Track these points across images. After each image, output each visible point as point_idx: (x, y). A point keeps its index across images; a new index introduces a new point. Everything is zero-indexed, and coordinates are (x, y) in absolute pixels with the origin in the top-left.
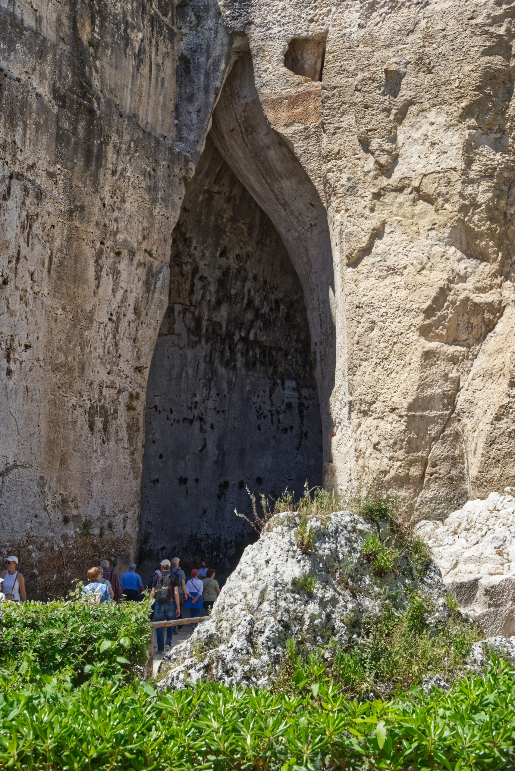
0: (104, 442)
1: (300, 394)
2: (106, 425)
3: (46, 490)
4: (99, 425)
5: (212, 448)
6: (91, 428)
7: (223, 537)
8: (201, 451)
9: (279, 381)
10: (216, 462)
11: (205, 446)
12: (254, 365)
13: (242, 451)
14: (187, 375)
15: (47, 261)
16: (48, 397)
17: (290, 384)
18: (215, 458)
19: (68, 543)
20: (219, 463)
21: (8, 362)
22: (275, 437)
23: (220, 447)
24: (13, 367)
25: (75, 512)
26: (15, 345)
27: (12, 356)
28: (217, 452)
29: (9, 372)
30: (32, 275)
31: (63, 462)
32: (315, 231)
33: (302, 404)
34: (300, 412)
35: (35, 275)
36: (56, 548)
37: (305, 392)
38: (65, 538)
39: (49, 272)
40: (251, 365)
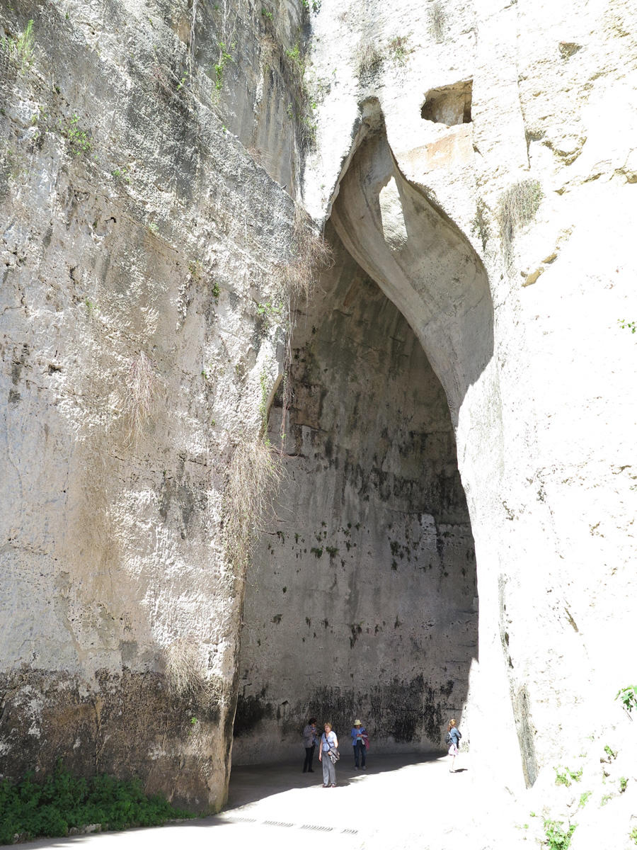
0: (183, 537)
1: (437, 530)
2: (187, 513)
3: (73, 595)
4: (176, 512)
5: (344, 588)
6: (163, 513)
7: (356, 692)
8: (331, 588)
9: (415, 516)
10: (348, 602)
11: (335, 583)
12: (388, 497)
13: (377, 591)
14: (315, 502)
15: (99, 263)
16: (87, 452)
17: (428, 519)
18: (347, 597)
19: (109, 685)
20: (352, 602)
21: (15, 382)
22: (413, 576)
23: (352, 585)
24: (21, 388)
25: (127, 637)
26: (31, 359)
27: (22, 375)
28: (349, 591)
29: (15, 397)
30: (72, 270)
31: (109, 555)
32: (460, 312)
33: (440, 541)
34: (440, 549)
35: (77, 273)
36: (83, 693)
37: (443, 529)
38: (103, 677)
39: (104, 277)
40: (385, 497)
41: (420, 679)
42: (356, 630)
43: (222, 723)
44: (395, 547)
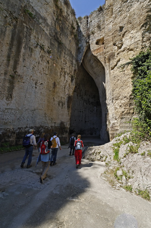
0: (62, 108)
2: (62, 105)
3: (47, 116)
5: (84, 116)
6: (59, 105)
7: (86, 129)
9: (93, 107)
10: (85, 118)
13: (88, 117)
14: (80, 105)
15: (47, 67)
17: (95, 107)
22: (93, 115)
24: (37, 86)
25: (55, 121)
26: (38, 82)
29: (36, 88)
31: (52, 110)
34: (97, 111)
35: (44, 69)
36: (49, 129)
37: (97, 108)
38: (52, 127)
39: (48, 70)
40: (89, 104)
41: (94, 128)
42: (86, 121)
43: (68, 133)
44: (91, 111)
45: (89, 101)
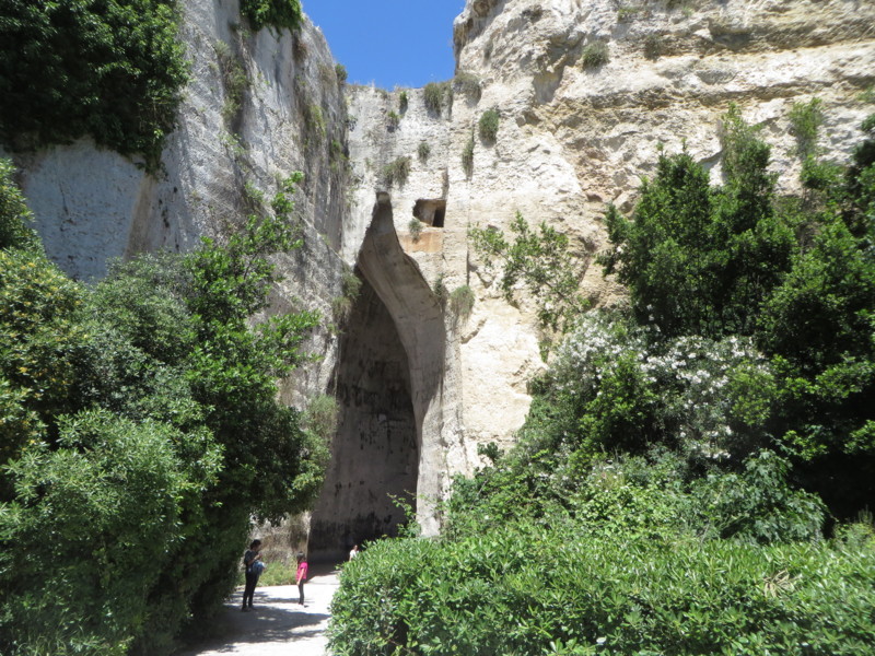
1: (388, 424)
7: (337, 523)
9: (375, 415)
10: (335, 470)
12: (360, 404)
13: (351, 462)
17: (383, 417)
18: (335, 467)
20: (338, 469)
22: (372, 453)
23: (338, 459)
28: (336, 463)
32: (422, 319)
33: (389, 431)
34: (389, 436)
37: (391, 423)
40: (358, 404)
41: (373, 514)
42: (339, 487)
43: (308, 541)
44: (362, 436)
45: (357, 390)
